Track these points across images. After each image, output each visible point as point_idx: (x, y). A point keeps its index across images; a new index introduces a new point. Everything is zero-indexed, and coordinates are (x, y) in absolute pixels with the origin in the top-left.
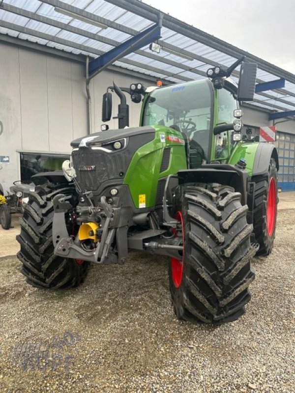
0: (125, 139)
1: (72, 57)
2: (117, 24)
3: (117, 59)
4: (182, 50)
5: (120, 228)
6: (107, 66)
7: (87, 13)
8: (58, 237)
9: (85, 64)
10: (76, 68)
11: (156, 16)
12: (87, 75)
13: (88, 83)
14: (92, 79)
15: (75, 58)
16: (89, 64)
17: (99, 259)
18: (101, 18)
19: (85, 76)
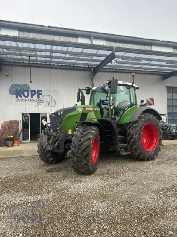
0: (62, 112)
1: (85, 69)
2: (98, 54)
3: (104, 66)
4: (135, 57)
5: (60, 140)
6: (100, 69)
7: (84, 53)
8: (44, 143)
9: (91, 70)
10: (87, 73)
11: (112, 49)
12: (92, 76)
13: (92, 79)
14: (94, 77)
15: (87, 69)
16: (93, 70)
17: (50, 149)
18: (90, 53)
19: (91, 76)
